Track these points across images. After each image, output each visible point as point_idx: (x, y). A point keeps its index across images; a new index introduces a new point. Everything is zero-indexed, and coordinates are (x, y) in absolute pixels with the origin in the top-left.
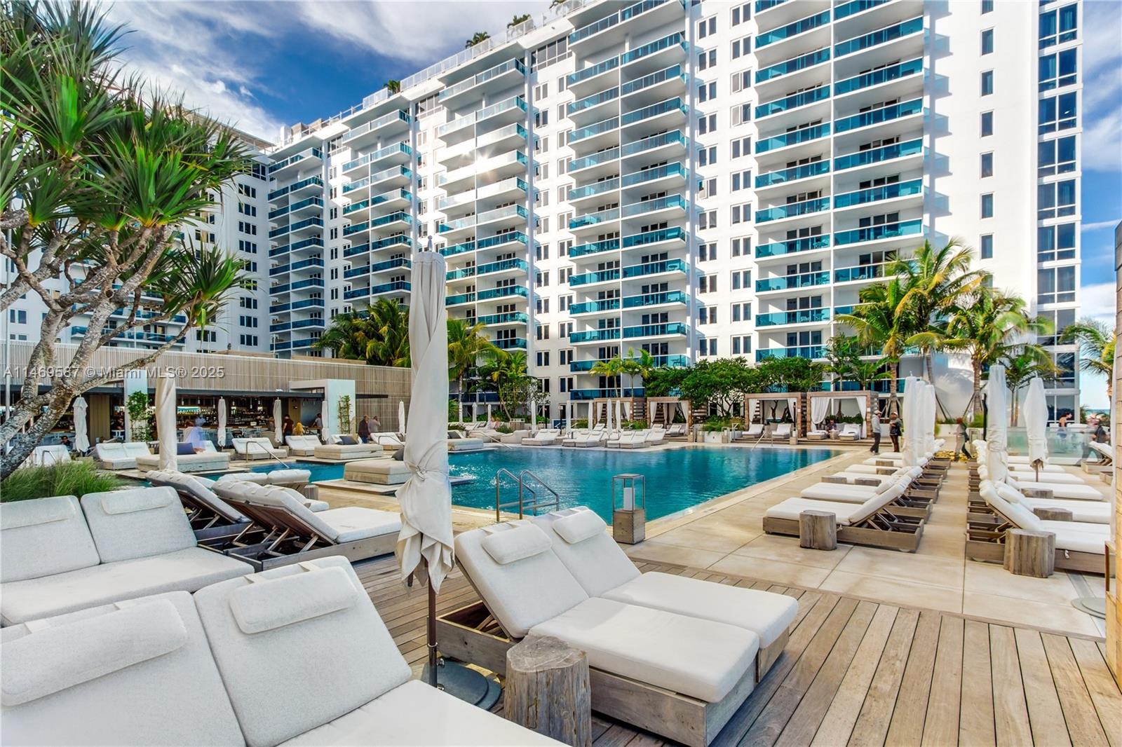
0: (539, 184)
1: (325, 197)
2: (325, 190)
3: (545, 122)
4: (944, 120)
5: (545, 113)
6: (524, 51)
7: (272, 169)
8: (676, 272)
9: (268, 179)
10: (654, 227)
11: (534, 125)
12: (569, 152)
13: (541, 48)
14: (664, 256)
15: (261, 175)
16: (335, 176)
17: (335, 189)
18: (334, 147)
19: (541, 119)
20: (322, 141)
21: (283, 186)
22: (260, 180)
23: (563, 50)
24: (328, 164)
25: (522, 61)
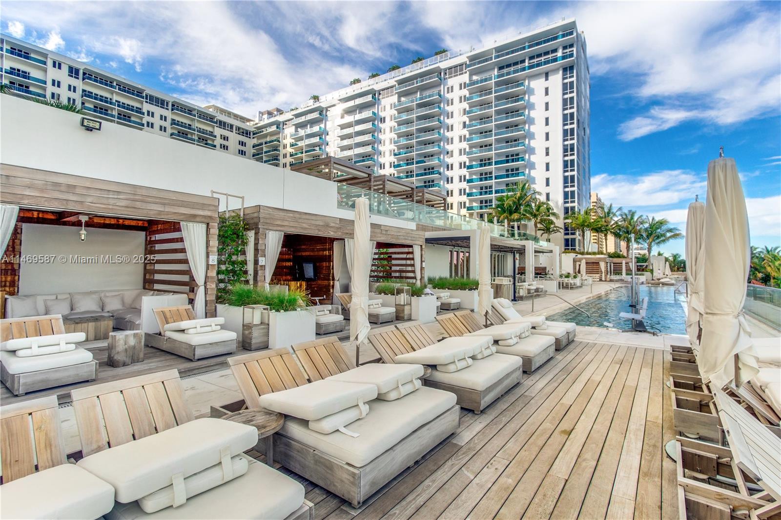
0: (381, 148)
1: (281, 148)
2: (281, 145)
3: (384, 122)
4: (534, 149)
5: (384, 118)
6: (376, 91)
7: (254, 134)
8: (437, 188)
9: (252, 138)
10: (429, 169)
11: (380, 123)
12: (394, 136)
13: (383, 90)
14: (433, 181)
15: (249, 136)
16: (286, 138)
17: (286, 145)
18: (286, 124)
19: (383, 120)
20: (280, 122)
21: (260, 141)
22: (248, 138)
23: (392, 92)
24: (283, 133)
25: (375, 95)
